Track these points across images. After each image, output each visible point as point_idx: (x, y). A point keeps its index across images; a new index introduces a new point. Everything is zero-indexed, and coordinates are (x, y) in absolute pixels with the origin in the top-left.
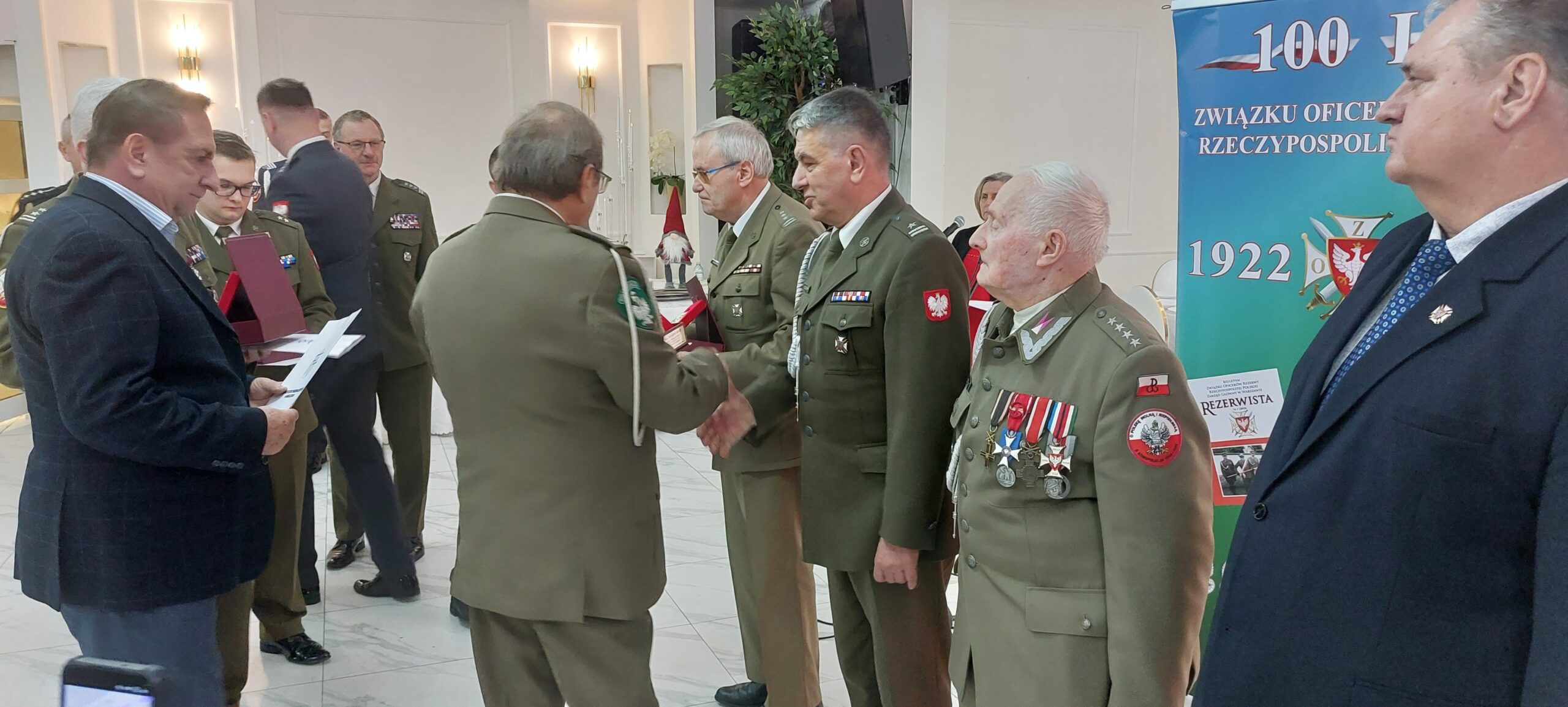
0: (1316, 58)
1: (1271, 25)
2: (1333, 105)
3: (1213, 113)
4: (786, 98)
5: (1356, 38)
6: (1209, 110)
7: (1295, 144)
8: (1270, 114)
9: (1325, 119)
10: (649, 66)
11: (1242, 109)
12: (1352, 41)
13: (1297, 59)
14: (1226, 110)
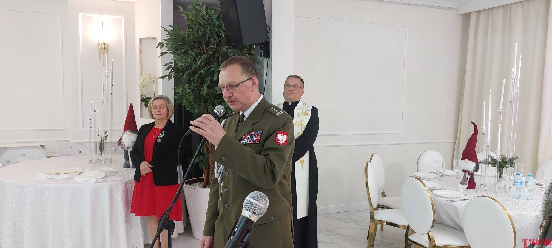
4: (196, 52)
10: (141, 39)
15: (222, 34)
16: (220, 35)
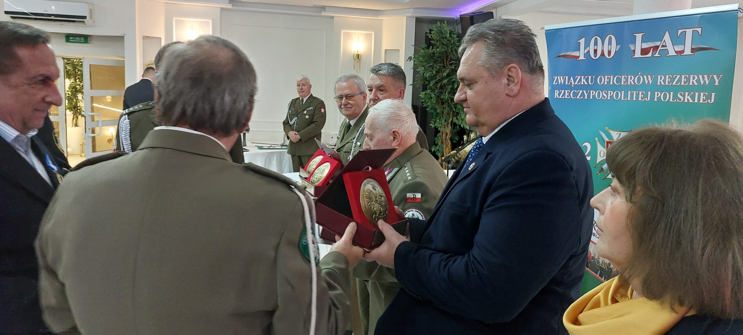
0: (603, 54)
1: (584, 38)
2: (609, 76)
3: (560, 78)
5: (619, 45)
7: (594, 94)
8: (583, 80)
9: (606, 83)
10: (386, 50)
11: (572, 77)
13: (595, 54)
14: (565, 78)
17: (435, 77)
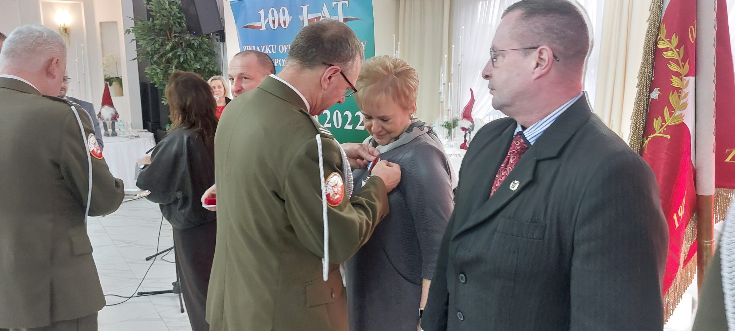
0: (280, 25)
1: (263, 10)
2: (287, 45)
3: (248, 47)
5: (291, 16)
6: (247, 47)
7: (278, 62)
8: (268, 49)
9: (285, 52)
11: (258, 47)
12: (290, 17)
13: (274, 25)
14: (253, 47)
15: (183, 23)
16: (182, 25)
17: (158, 51)
